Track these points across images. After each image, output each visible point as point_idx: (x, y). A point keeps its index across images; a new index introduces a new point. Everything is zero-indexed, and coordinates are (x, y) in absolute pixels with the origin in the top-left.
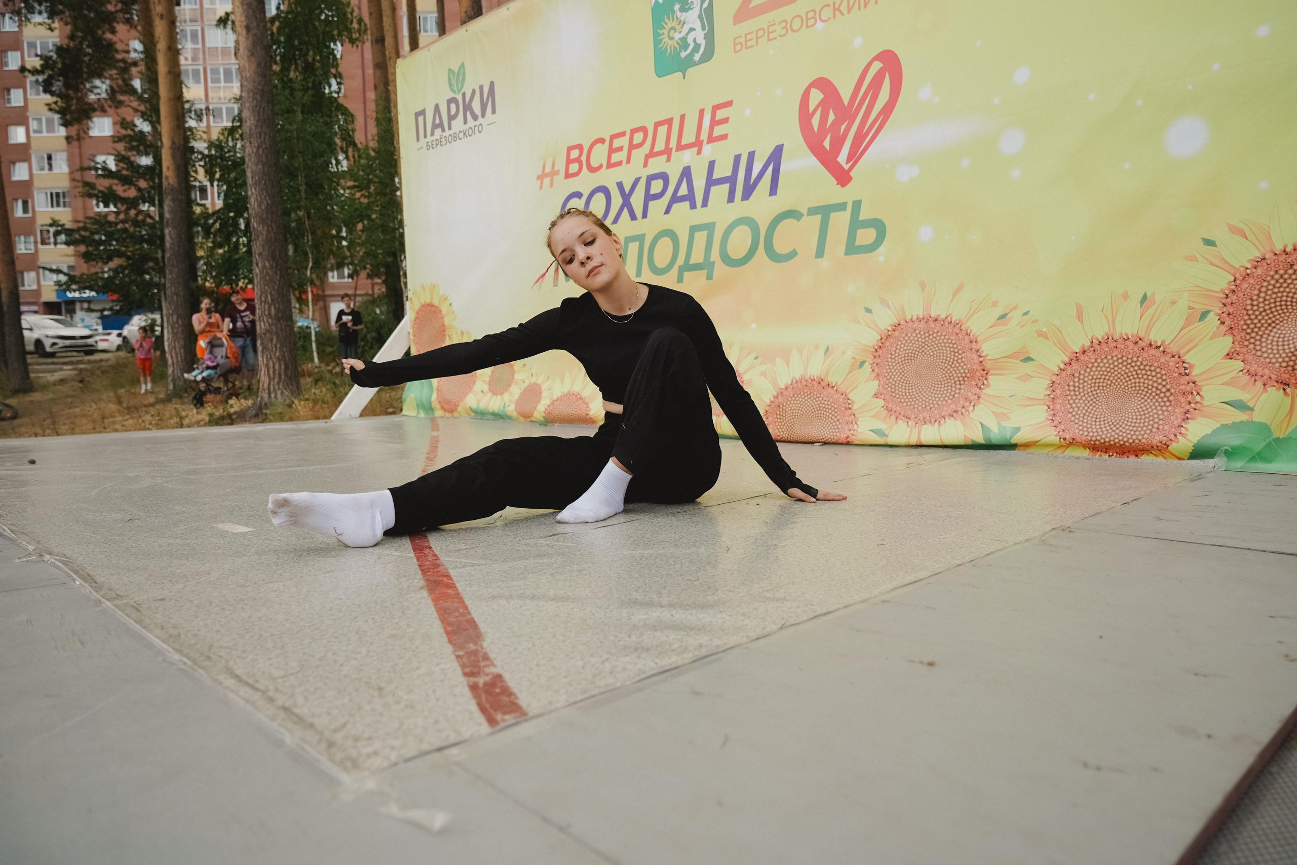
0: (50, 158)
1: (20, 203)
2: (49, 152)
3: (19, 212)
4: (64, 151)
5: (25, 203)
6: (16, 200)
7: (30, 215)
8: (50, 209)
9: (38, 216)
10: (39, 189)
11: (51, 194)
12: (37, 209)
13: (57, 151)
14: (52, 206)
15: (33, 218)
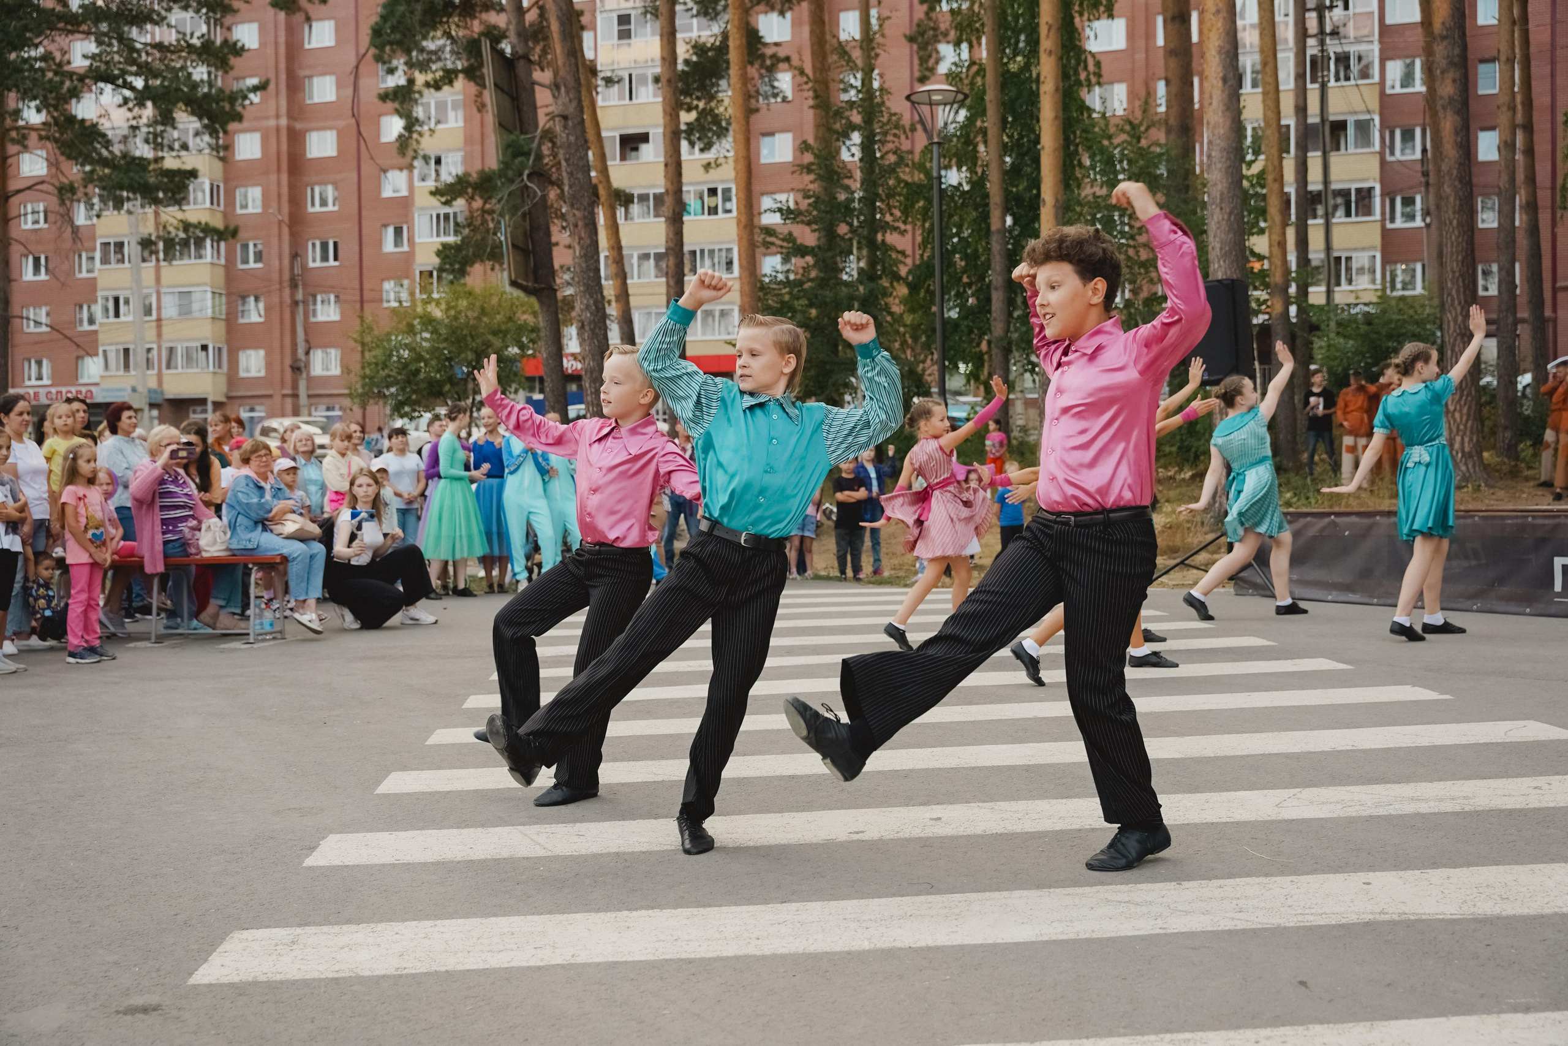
0: (438, 161)
1: (391, 230)
2: (438, 153)
3: (389, 246)
4: (459, 150)
5: (398, 231)
6: (385, 226)
7: (405, 248)
8: (435, 239)
9: (418, 249)
10: (422, 209)
11: (438, 216)
12: (417, 240)
13: (449, 151)
14: (438, 235)
15: (410, 257)
